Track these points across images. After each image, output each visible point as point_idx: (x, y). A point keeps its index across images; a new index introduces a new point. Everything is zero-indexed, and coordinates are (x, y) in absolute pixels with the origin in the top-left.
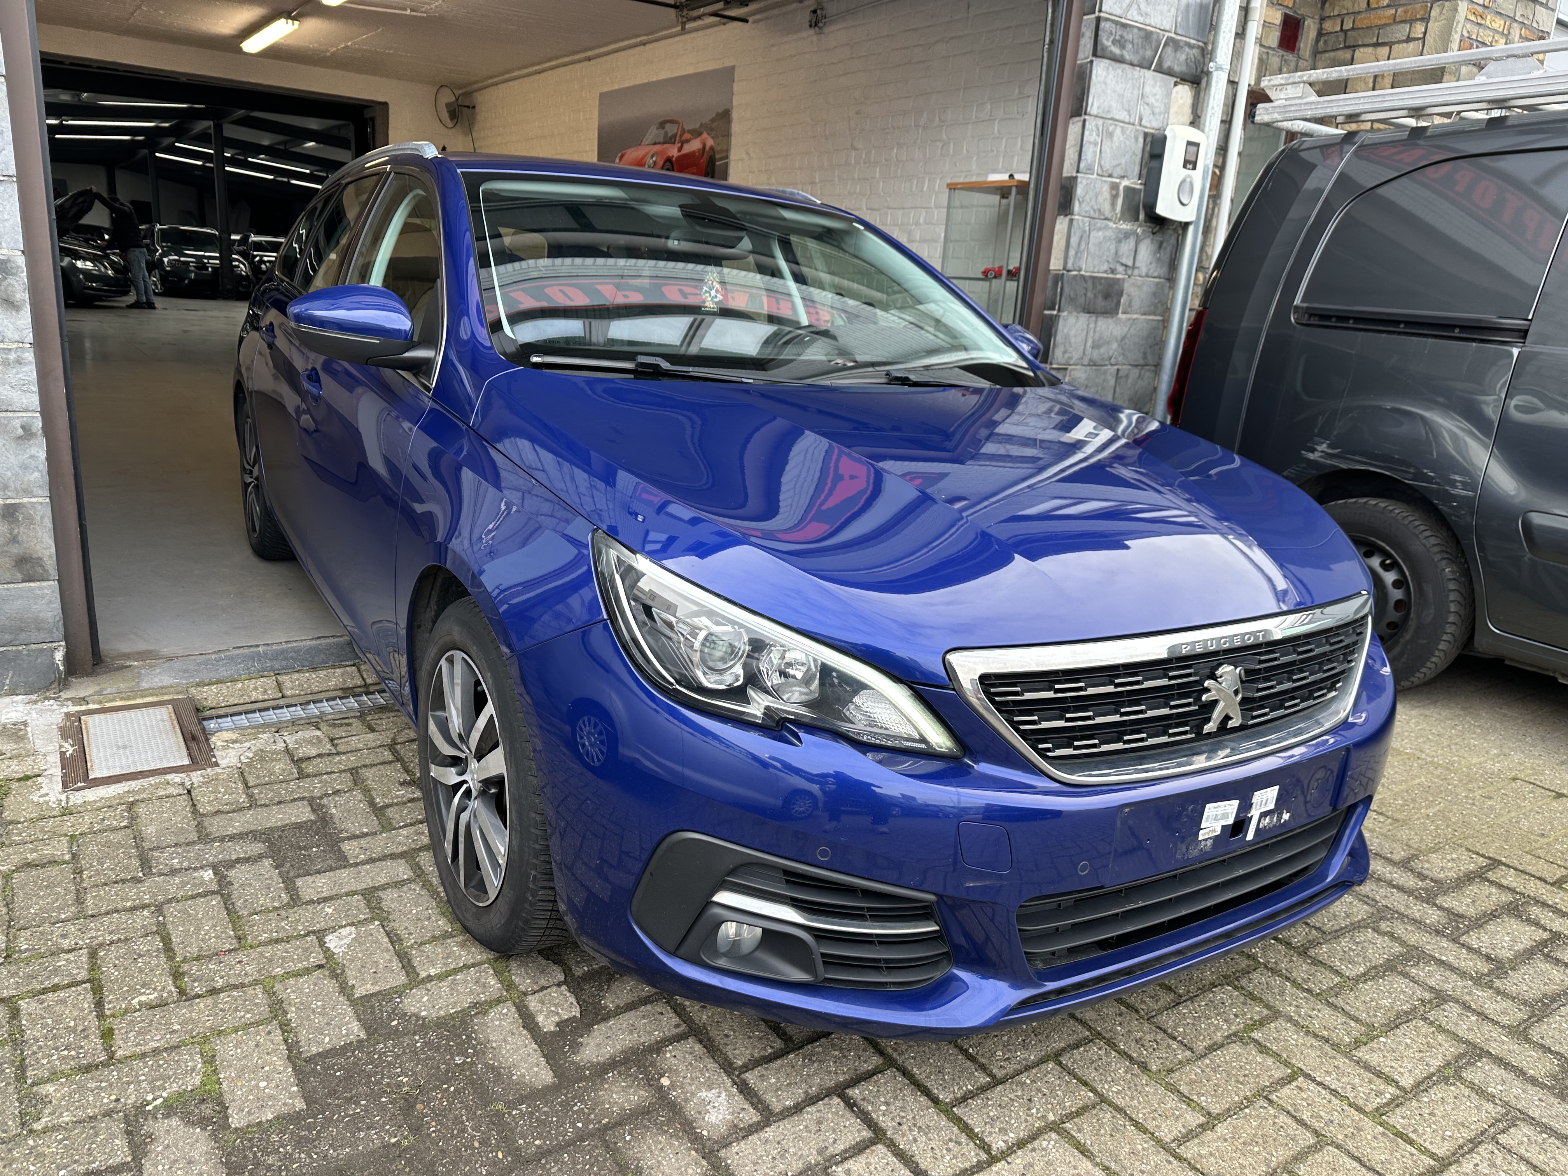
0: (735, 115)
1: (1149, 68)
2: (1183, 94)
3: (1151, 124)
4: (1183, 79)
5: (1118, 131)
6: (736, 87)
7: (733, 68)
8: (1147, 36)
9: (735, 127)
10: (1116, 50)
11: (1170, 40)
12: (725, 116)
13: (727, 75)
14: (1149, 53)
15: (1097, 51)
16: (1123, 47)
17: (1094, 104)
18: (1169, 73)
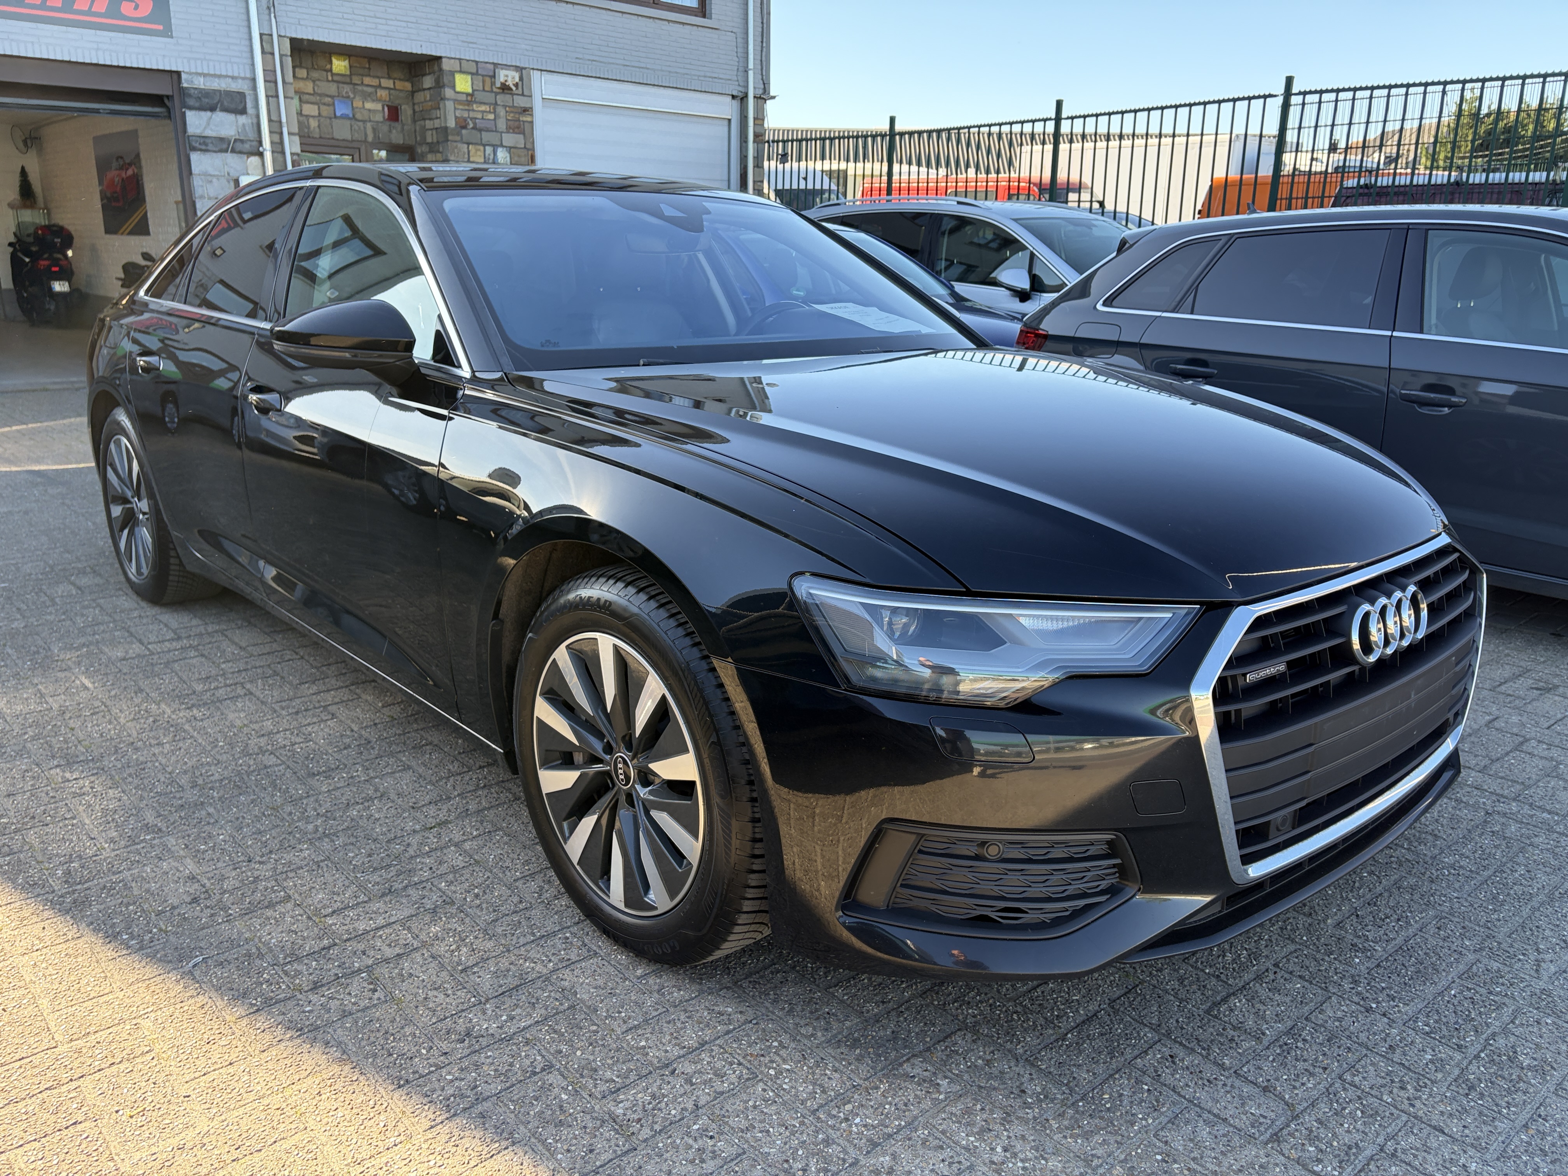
0: (142, 156)
1: (226, 151)
2: (254, 160)
3: (234, 174)
4: (251, 154)
5: (215, 180)
6: (140, 140)
7: (136, 131)
8: (222, 139)
9: (143, 163)
10: (203, 147)
11: (236, 140)
12: (138, 156)
13: (134, 134)
14: (225, 146)
15: (194, 149)
16: (206, 145)
17: (195, 169)
18: (241, 152)
